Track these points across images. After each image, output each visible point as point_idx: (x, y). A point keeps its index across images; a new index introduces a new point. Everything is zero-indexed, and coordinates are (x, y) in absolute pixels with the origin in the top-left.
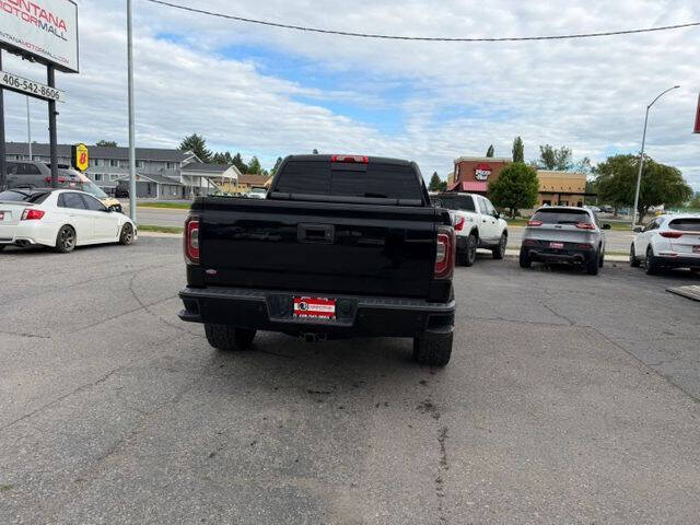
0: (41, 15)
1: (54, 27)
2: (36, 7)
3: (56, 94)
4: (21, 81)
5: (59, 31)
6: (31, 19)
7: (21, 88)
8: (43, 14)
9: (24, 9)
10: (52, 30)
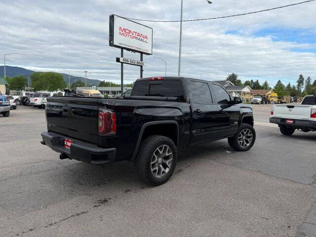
0: (138, 35)
1: (142, 38)
2: (136, 33)
3: (143, 63)
4: (129, 60)
5: (145, 40)
6: (134, 37)
7: (129, 62)
8: (139, 35)
9: (131, 34)
10: (142, 40)
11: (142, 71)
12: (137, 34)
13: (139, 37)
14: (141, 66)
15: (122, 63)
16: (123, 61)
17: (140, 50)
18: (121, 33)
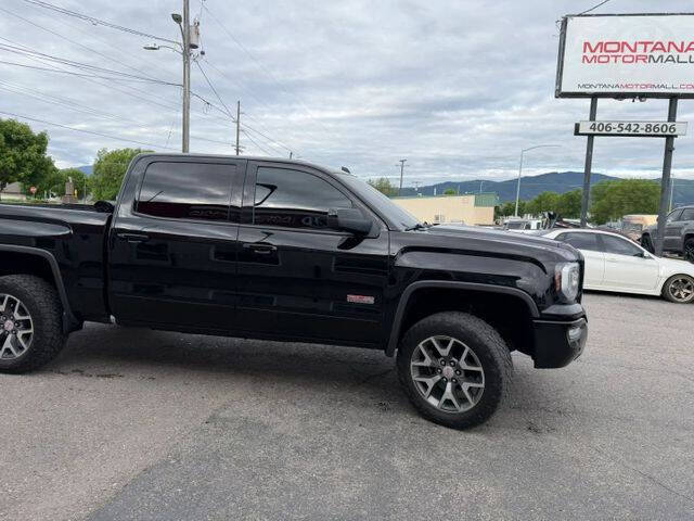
0: (654, 49)
1: (676, 54)
2: (647, 43)
3: (670, 128)
5: (685, 57)
6: (636, 59)
7: (615, 131)
8: (659, 46)
9: (627, 51)
10: (671, 59)
11: (669, 150)
12: (650, 47)
13: (656, 54)
14: (670, 138)
15: (591, 136)
16: (592, 131)
17: (662, 90)
18: (589, 55)
